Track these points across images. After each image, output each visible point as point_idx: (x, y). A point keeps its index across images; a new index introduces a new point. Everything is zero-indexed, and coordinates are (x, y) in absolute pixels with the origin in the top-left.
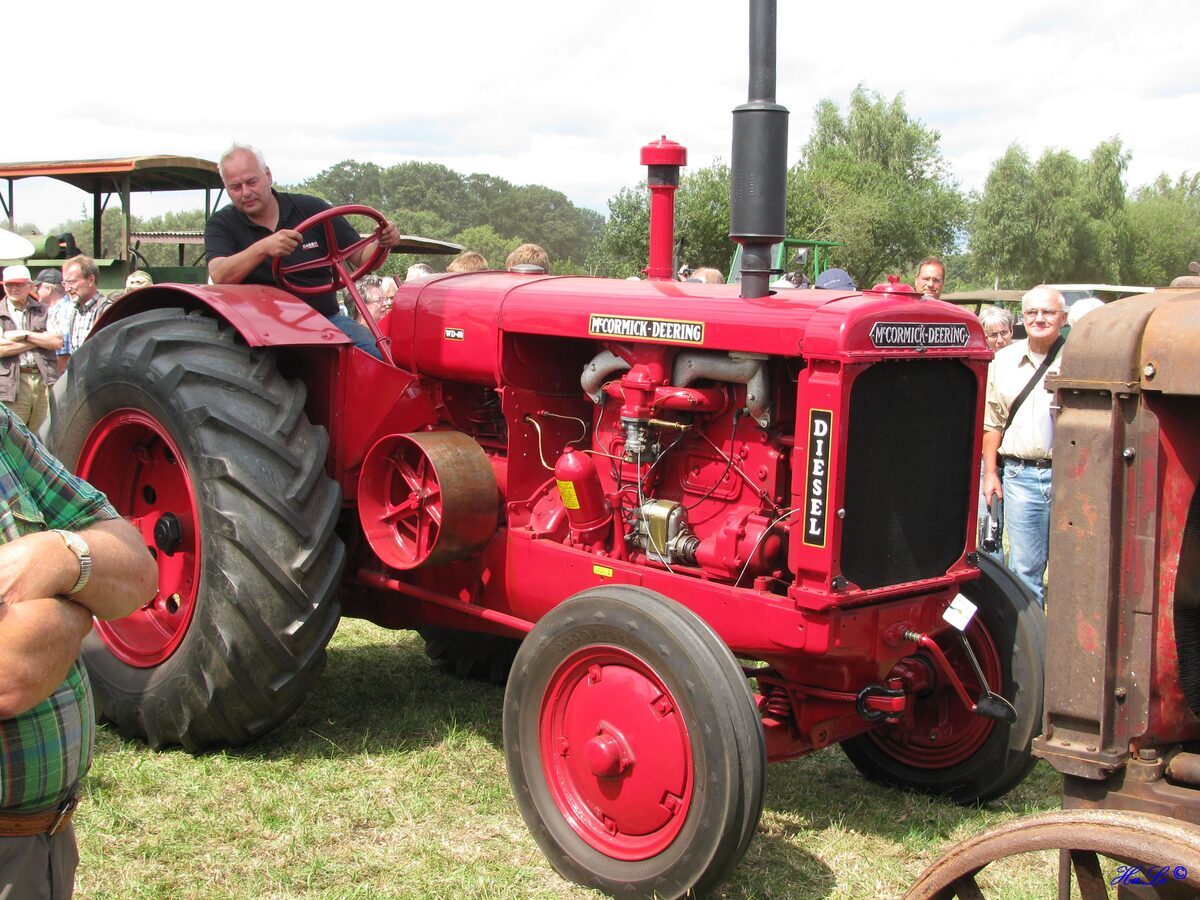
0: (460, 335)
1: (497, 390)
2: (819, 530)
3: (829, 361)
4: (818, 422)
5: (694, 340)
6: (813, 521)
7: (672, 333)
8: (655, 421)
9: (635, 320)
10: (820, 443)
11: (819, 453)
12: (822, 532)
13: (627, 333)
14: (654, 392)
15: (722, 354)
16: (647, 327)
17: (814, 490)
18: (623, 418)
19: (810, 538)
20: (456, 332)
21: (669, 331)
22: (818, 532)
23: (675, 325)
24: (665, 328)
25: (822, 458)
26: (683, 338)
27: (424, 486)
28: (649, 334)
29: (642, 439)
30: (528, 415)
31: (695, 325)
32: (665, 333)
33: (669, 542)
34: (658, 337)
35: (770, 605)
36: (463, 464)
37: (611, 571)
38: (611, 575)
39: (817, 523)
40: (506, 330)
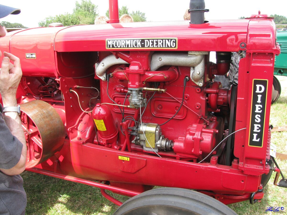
0: (34, 56)
1: (56, 79)
2: (259, 139)
3: (265, 53)
4: (258, 86)
5: (171, 47)
6: (255, 135)
7: (157, 44)
8: (145, 88)
9: (134, 40)
10: (259, 96)
11: (259, 101)
12: (261, 140)
13: (129, 46)
14: (145, 74)
15: (185, 53)
16: (141, 42)
17: (256, 120)
18: (129, 89)
19: (252, 143)
20: (32, 55)
21: (155, 43)
22: (258, 140)
23: (159, 41)
24: (153, 42)
25: (260, 104)
26: (164, 46)
27: (28, 128)
28: (143, 46)
29: (140, 98)
30: (71, 88)
31: (171, 40)
32: (153, 44)
33: (157, 143)
34: (149, 47)
35: (224, 172)
36: (47, 117)
37: (129, 158)
38: (129, 160)
39: (257, 136)
40: (58, 51)
